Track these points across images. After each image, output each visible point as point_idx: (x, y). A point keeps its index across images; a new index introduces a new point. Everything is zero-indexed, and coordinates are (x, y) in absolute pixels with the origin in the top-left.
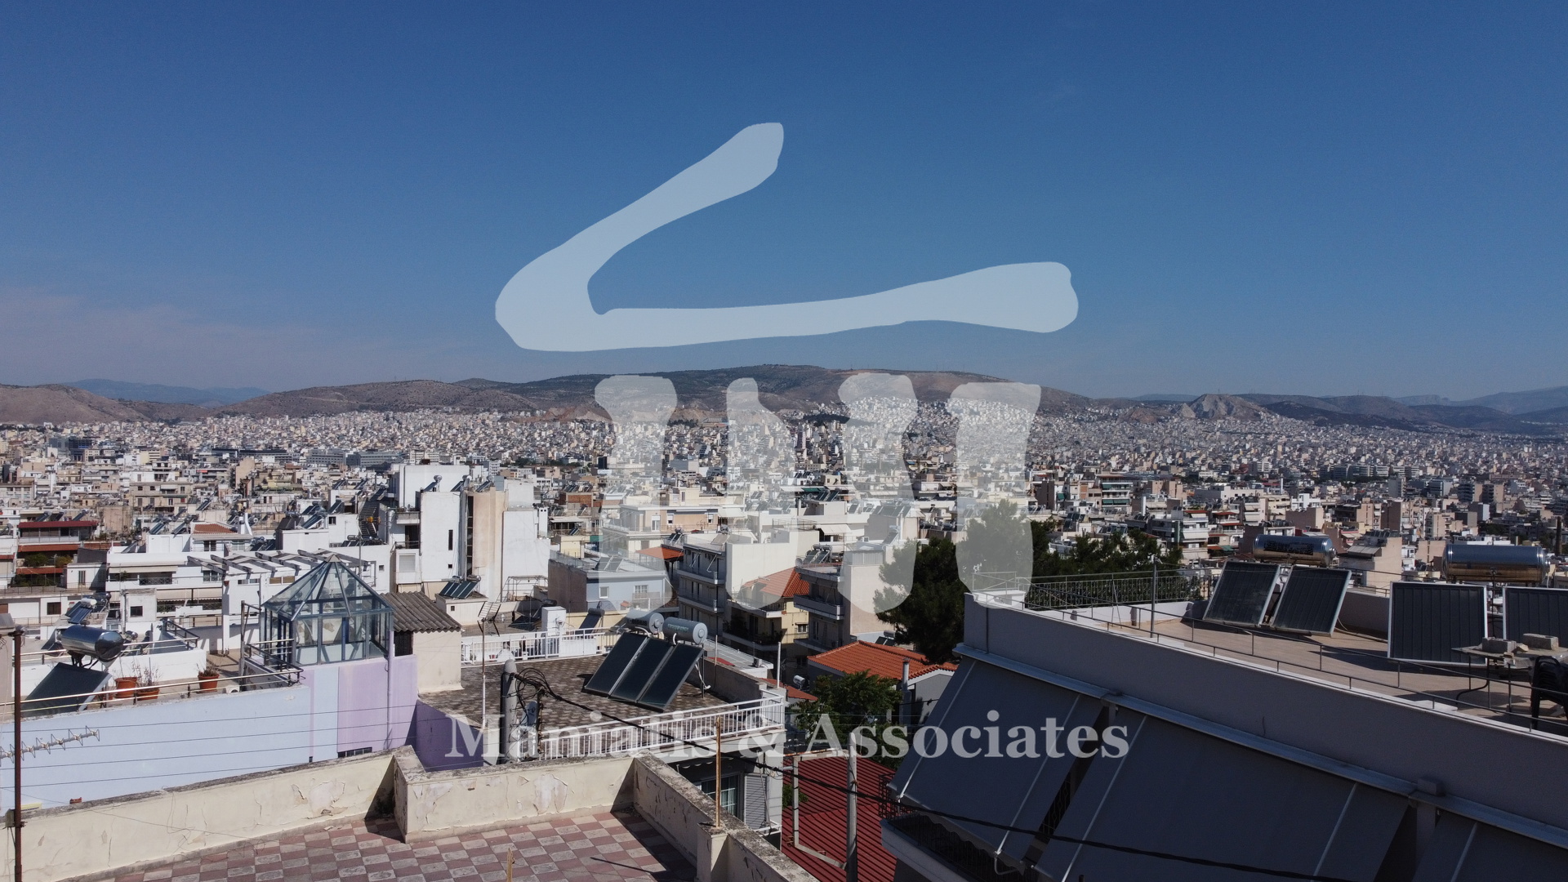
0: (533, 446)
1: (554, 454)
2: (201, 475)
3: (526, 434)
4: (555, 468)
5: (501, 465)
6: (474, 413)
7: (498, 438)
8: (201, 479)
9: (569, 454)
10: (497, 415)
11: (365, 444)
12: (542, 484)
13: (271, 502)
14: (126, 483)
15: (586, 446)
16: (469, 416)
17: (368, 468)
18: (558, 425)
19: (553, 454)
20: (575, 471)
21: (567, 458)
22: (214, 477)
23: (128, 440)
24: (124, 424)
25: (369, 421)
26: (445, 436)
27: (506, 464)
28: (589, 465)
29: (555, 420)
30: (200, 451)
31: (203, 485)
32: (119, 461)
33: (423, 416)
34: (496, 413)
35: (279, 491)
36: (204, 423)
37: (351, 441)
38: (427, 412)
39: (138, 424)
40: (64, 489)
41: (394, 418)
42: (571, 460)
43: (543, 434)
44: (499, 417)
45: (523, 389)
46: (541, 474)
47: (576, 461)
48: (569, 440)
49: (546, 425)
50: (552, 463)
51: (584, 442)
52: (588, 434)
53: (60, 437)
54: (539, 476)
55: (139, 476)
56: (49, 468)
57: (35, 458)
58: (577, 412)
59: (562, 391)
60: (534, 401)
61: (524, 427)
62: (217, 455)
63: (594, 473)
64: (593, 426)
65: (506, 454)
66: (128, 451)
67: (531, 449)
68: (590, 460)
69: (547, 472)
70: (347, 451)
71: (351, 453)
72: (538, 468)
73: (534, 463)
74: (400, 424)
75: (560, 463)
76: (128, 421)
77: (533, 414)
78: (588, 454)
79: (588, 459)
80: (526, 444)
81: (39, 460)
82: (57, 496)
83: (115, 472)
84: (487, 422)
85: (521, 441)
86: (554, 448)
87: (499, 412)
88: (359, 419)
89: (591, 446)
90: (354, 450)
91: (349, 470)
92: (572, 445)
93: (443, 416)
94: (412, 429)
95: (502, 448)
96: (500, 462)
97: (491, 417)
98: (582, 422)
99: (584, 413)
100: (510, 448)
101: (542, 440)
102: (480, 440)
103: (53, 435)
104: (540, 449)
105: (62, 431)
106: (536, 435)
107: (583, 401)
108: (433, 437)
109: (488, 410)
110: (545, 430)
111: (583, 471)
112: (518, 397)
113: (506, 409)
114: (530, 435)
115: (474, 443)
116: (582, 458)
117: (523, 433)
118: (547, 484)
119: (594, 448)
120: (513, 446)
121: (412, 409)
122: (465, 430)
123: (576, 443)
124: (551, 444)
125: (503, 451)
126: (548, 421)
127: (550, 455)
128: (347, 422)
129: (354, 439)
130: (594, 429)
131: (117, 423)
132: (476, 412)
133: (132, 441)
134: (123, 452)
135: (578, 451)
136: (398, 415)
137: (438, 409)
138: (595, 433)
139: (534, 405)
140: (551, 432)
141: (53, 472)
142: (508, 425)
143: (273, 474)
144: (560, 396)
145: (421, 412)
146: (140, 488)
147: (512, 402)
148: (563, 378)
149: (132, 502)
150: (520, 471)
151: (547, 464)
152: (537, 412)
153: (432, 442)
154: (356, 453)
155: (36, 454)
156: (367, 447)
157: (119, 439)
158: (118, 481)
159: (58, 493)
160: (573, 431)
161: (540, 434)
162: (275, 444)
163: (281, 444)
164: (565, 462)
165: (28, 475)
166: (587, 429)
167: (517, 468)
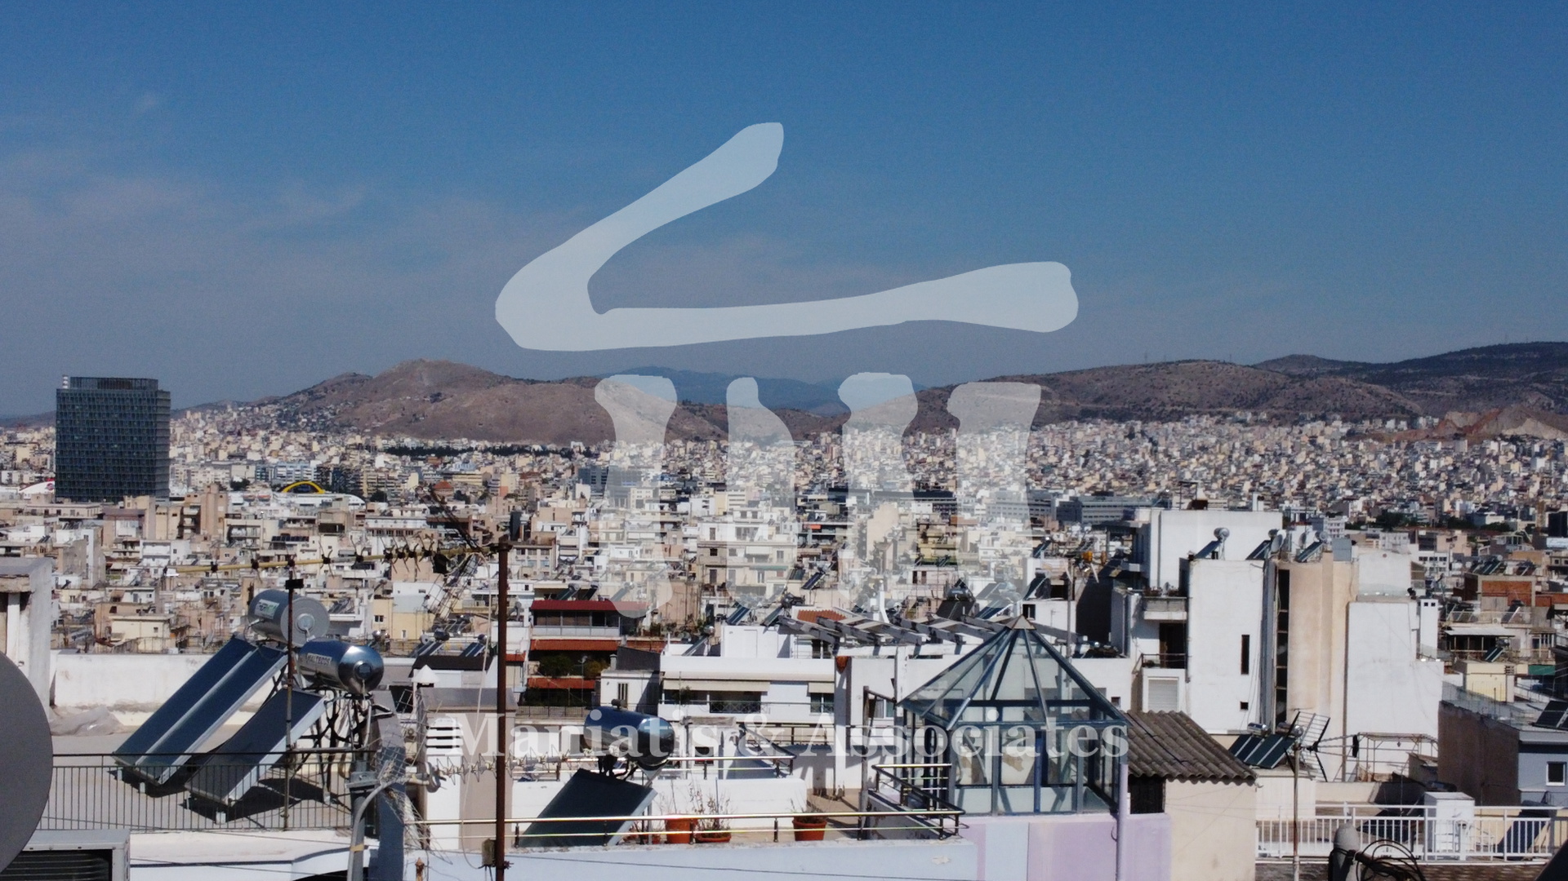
0: (1412, 489)
1: (1456, 505)
2: (810, 534)
3: (1398, 465)
4: (1458, 533)
5: (1348, 526)
6: (1295, 423)
7: (1341, 471)
8: (811, 541)
9: (1487, 507)
10: (1340, 427)
11: (1090, 481)
12: (1428, 564)
13: (924, 582)
14: (692, 545)
15: (1522, 489)
16: (1284, 430)
17: (1095, 527)
18: (1463, 446)
19: (1453, 504)
20: (1500, 540)
21: (1481, 513)
22: (831, 538)
23: (696, 472)
24: (691, 445)
25: (1099, 440)
26: (1238, 467)
27: (1357, 525)
28: (1528, 529)
29: (1457, 437)
30: (809, 492)
31: (812, 551)
32: (682, 507)
33: (1198, 428)
34: (1338, 423)
35: (938, 563)
36: (816, 443)
37: (1066, 477)
38: (1206, 421)
39: (713, 445)
40: (597, 553)
41: (1143, 433)
42: (1491, 519)
43: (1433, 464)
44: (1344, 430)
45: (1391, 374)
46: (1427, 543)
47: (1501, 519)
48: (1486, 476)
49: (1439, 447)
50: (1448, 523)
51: (1518, 482)
52: (1527, 465)
53: (594, 467)
54: (1422, 547)
55: (713, 531)
56: (578, 518)
57: (558, 501)
58: (1503, 419)
59: (1472, 378)
60: (1414, 397)
61: (1393, 451)
62: (837, 500)
63: (1540, 545)
64: (1536, 448)
65: (1358, 505)
66: (697, 490)
67: (1407, 494)
68: (1530, 518)
69: (1441, 540)
70: (1057, 495)
71: (1066, 498)
72: (1422, 533)
73: (1414, 523)
74: (1155, 444)
75: (1469, 523)
76: (697, 439)
77: (1412, 424)
78: (1527, 507)
79: (1526, 516)
80: (1398, 485)
81: (562, 504)
82: (588, 564)
83: (676, 525)
84: (1320, 440)
85: (1388, 478)
86: (1456, 494)
87: (1344, 420)
88: (1079, 435)
89: (1533, 490)
90: (1071, 493)
91: (1062, 528)
92: (1494, 488)
93: (1234, 429)
94: (1176, 454)
95: (1349, 493)
96: (1345, 519)
97: (1328, 430)
98: (1514, 440)
99: (1519, 422)
100: (1365, 492)
101: (1429, 477)
102: (1307, 477)
103: (582, 462)
104: (1426, 496)
105: (597, 456)
106: (1418, 467)
107: (1518, 399)
108: (1217, 470)
109: (1323, 418)
110: (1438, 456)
111: (1517, 541)
112: (1383, 390)
113: (1357, 415)
114: (1405, 466)
115: (1295, 483)
116: (1514, 514)
117: (1391, 463)
118: (1440, 564)
119: (1540, 493)
120: (1372, 488)
121: (1177, 416)
122: (1278, 456)
123: (1500, 483)
124: (1450, 486)
125: (1351, 499)
126: (1442, 439)
127: (1447, 507)
128: (1058, 442)
129: (1072, 474)
130: (1540, 454)
131: (679, 443)
132: (1298, 421)
133: (703, 473)
134: (688, 492)
135: (1504, 499)
136: (1152, 427)
137: (1225, 415)
138: (1541, 463)
139: (1416, 407)
140: (1450, 460)
141: (584, 523)
142: (1362, 446)
143: (930, 533)
144: (1469, 387)
145: (1193, 422)
146: (714, 552)
147: (1370, 402)
148: (1474, 350)
149: (703, 576)
150: (1387, 538)
151: (1439, 526)
152: (1422, 421)
153: (1214, 480)
154: (1075, 499)
155: (559, 494)
156: (1093, 487)
157: (683, 471)
158: (680, 541)
159: (590, 559)
160: (1496, 459)
161: (1426, 466)
162: (933, 481)
163: (944, 480)
164: (1477, 523)
165: (548, 529)
166: (1524, 454)
167: (1378, 531)
